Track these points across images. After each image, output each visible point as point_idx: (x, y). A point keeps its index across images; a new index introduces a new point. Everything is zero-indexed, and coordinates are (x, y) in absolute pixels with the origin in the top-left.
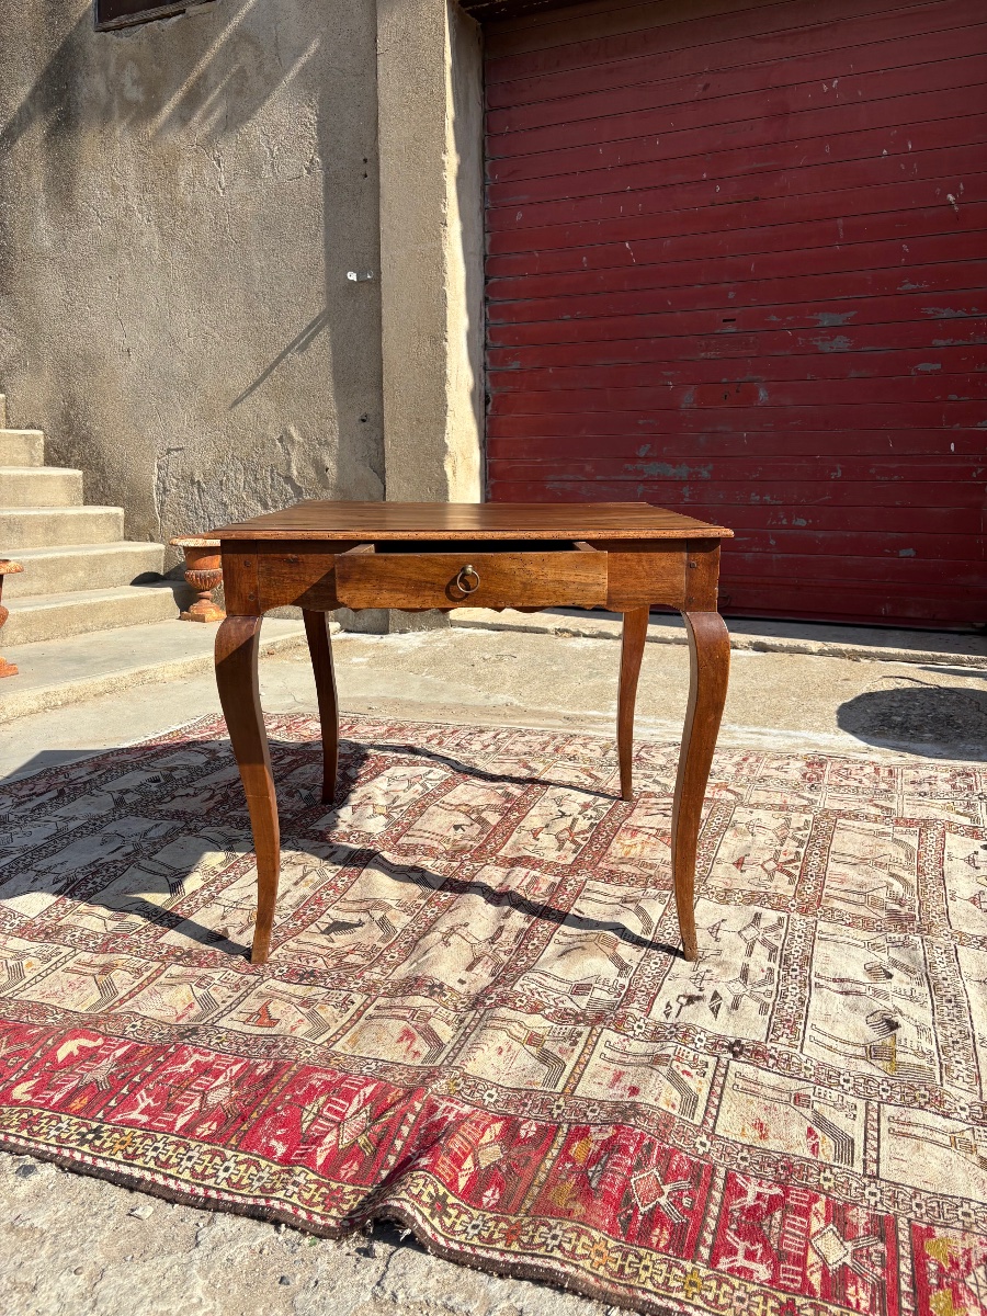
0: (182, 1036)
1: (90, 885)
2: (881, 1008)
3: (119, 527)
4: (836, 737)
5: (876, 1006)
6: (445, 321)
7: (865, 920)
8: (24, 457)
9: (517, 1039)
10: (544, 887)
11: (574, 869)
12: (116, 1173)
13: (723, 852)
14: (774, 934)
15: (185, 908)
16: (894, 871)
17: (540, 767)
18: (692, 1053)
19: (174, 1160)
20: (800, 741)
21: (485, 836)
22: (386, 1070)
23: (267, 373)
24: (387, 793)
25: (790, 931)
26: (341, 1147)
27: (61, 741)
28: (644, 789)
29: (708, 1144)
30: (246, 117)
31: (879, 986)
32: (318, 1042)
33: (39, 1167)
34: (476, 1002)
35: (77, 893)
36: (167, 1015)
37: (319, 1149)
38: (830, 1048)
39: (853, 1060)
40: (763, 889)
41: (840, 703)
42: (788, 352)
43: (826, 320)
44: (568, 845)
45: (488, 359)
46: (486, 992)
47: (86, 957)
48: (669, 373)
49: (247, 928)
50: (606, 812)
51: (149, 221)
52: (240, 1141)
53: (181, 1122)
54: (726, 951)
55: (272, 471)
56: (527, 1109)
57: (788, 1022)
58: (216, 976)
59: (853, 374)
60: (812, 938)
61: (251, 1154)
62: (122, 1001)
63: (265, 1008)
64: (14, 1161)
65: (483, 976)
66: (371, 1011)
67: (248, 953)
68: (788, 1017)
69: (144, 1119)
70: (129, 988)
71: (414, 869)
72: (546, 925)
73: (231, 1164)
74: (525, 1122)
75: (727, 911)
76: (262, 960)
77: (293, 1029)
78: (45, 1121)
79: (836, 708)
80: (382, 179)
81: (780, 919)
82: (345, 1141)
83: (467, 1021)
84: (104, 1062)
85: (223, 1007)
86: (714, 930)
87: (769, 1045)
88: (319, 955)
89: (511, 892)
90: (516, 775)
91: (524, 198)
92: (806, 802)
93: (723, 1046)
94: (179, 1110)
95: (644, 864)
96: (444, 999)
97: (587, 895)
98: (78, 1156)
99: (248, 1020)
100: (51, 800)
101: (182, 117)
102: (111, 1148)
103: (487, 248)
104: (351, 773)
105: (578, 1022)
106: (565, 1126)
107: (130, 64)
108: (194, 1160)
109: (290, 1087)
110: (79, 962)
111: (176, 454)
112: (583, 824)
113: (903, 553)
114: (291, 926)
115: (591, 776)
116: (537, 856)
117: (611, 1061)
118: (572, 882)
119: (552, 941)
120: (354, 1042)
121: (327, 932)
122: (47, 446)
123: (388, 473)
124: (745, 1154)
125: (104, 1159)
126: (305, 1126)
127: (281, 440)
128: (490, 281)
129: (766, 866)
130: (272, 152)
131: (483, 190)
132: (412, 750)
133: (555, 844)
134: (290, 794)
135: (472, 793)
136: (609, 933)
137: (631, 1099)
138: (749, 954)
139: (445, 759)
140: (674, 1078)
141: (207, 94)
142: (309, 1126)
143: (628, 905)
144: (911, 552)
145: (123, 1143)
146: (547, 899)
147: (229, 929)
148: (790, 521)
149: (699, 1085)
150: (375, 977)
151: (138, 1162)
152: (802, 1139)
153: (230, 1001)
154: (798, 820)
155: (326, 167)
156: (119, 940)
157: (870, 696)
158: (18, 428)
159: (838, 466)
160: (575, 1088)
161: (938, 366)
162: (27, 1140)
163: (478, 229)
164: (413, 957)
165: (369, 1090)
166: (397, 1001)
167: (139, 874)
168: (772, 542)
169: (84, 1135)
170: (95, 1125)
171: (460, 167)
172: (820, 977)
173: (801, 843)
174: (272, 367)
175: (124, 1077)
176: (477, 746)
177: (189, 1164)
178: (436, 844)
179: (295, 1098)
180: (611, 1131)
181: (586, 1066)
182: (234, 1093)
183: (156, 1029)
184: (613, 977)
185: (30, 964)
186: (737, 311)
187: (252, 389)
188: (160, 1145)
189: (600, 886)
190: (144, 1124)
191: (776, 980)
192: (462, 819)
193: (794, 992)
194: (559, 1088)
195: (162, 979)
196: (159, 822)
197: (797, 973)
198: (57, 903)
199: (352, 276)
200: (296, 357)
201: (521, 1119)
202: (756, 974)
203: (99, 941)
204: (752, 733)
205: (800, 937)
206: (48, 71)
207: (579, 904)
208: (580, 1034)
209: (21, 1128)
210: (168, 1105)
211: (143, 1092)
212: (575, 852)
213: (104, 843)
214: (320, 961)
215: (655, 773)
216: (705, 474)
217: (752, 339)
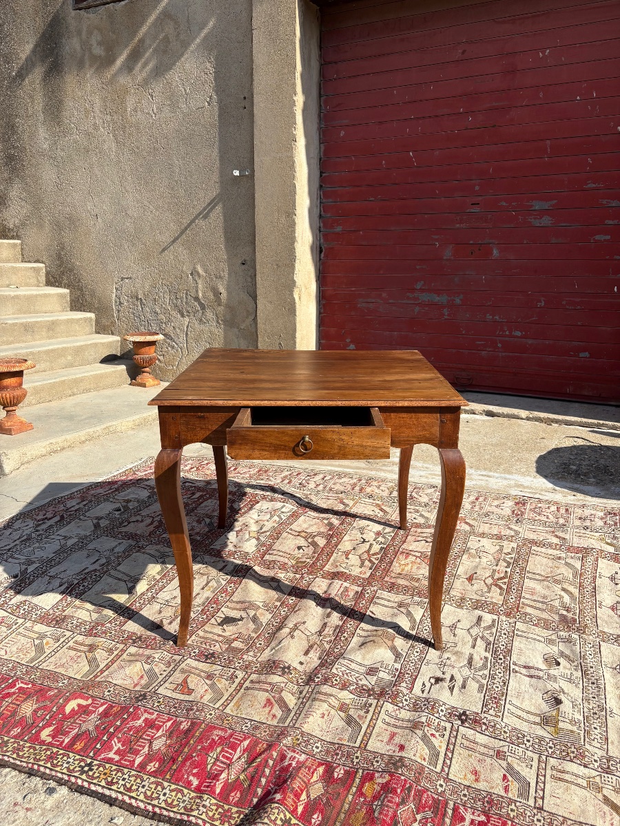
0: (137, 699)
1: (81, 588)
2: (552, 688)
3: (92, 325)
4: (534, 480)
5: (549, 688)
6: (294, 202)
7: (546, 621)
8: (33, 281)
9: (333, 707)
10: (351, 594)
11: (369, 581)
12: (102, 794)
13: (461, 570)
14: (489, 632)
15: (138, 604)
16: (565, 586)
17: (351, 503)
18: (437, 720)
19: (134, 787)
20: (512, 482)
21: (316, 555)
22: (256, 728)
23: (182, 232)
24: (257, 522)
25: (499, 630)
26: (230, 781)
27: (60, 475)
28: (415, 521)
29: (444, 785)
30: (169, 67)
31: (552, 672)
32: (216, 706)
33: (58, 788)
34: (310, 679)
35: (74, 593)
36: (128, 683)
37: (217, 783)
38: (519, 717)
39: (533, 726)
40: (483, 598)
41: (538, 455)
42: (512, 226)
43: (537, 205)
44: (367, 563)
45: (322, 225)
46: (315, 671)
47: (80, 638)
48: (436, 237)
49: (174, 620)
50: (390, 538)
51: (108, 133)
52: (172, 776)
53: (138, 760)
54: (460, 644)
55: (187, 294)
56: (338, 757)
57: (495, 699)
58: (157, 656)
59: (554, 240)
60: (512, 635)
61: (178, 785)
62: (102, 672)
63: (185, 681)
64: (44, 784)
65: (314, 659)
66: (247, 684)
67: (175, 639)
68: (495, 696)
69: (117, 758)
70: (106, 662)
71: (273, 579)
72: (352, 623)
73: (167, 791)
74: (337, 767)
75: (462, 613)
76: (184, 645)
77: (202, 698)
78: (60, 757)
79: (535, 459)
80: (255, 112)
81: (494, 621)
82: (233, 777)
83: (304, 693)
84: (93, 716)
85: (161, 678)
86: (453, 627)
87: (483, 715)
88: (217, 641)
89: (332, 598)
90: (336, 509)
91: (346, 122)
92: (513, 534)
93: (455, 715)
94: (137, 753)
95: (413, 579)
96: (291, 676)
97: (378, 601)
98: (80, 782)
99: (176, 689)
100: (56, 523)
101: (129, 67)
102: (98, 777)
103: (322, 154)
104: (235, 506)
105: (369, 695)
106: (361, 771)
107: (96, 32)
108: (146, 788)
109: (200, 740)
110: (76, 642)
111: (127, 281)
112: (376, 548)
113: (582, 355)
114: (200, 619)
115: (382, 510)
116: (347, 571)
117: (388, 724)
118: (369, 591)
119: (356, 635)
120: (238, 706)
121: (221, 624)
122: (47, 274)
123: (258, 298)
124: (465, 792)
125: (94, 784)
126: (209, 767)
127: (192, 274)
128: (324, 175)
129: (486, 582)
130: (185, 90)
131: (319, 116)
132: (273, 489)
133: (358, 562)
134: (199, 522)
135: (309, 522)
136: (390, 630)
137: (400, 754)
138: (474, 647)
139: (292, 496)
140: (425, 739)
141: (145, 52)
142: (212, 767)
143: (402, 609)
144: (587, 354)
145: (105, 774)
146: (353, 603)
147: (164, 621)
148: (510, 332)
149: (440, 744)
150: (250, 658)
151: (114, 787)
152: (500, 782)
153: (165, 673)
154: (508, 546)
155: (220, 101)
156: (99, 628)
157: (557, 450)
158: (29, 262)
159: (542, 299)
160: (367, 744)
161: (608, 237)
162: (51, 770)
163: (316, 142)
164: (273, 644)
165: (246, 743)
166: (263, 677)
167: (110, 580)
168: (499, 345)
169: (83, 767)
170: (89, 761)
171: (305, 103)
172: (515, 665)
173: (509, 564)
174: (186, 228)
175: (104, 728)
176: (312, 485)
177: (143, 790)
178: (286, 560)
179: (203, 748)
180: (387, 777)
181: (374, 728)
182: (168, 742)
183: (122, 693)
184: (391, 663)
185: (47, 643)
186: (480, 198)
187: (173, 242)
188: (126, 776)
189: (385, 594)
190: (117, 762)
191: (489, 666)
192: (302, 542)
193: (500, 675)
194: (357, 745)
195: (125, 656)
196: (121, 541)
197: (502, 661)
198: (62, 600)
199: (236, 173)
200: (202, 222)
201: (335, 765)
202: (478, 662)
203: (87, 627)
204: (482, 475)
205: (505, 634)
206: (43, 35)
207: (373, 608)
208: (371, 705)
209: (47, 761)
210: (130, 749)
211: (115, 739)
212: (370, 569)
213: (88, 556)
214: (218, 646)
215: (421, 509)
216: (458, 301)
217: (489, 216)
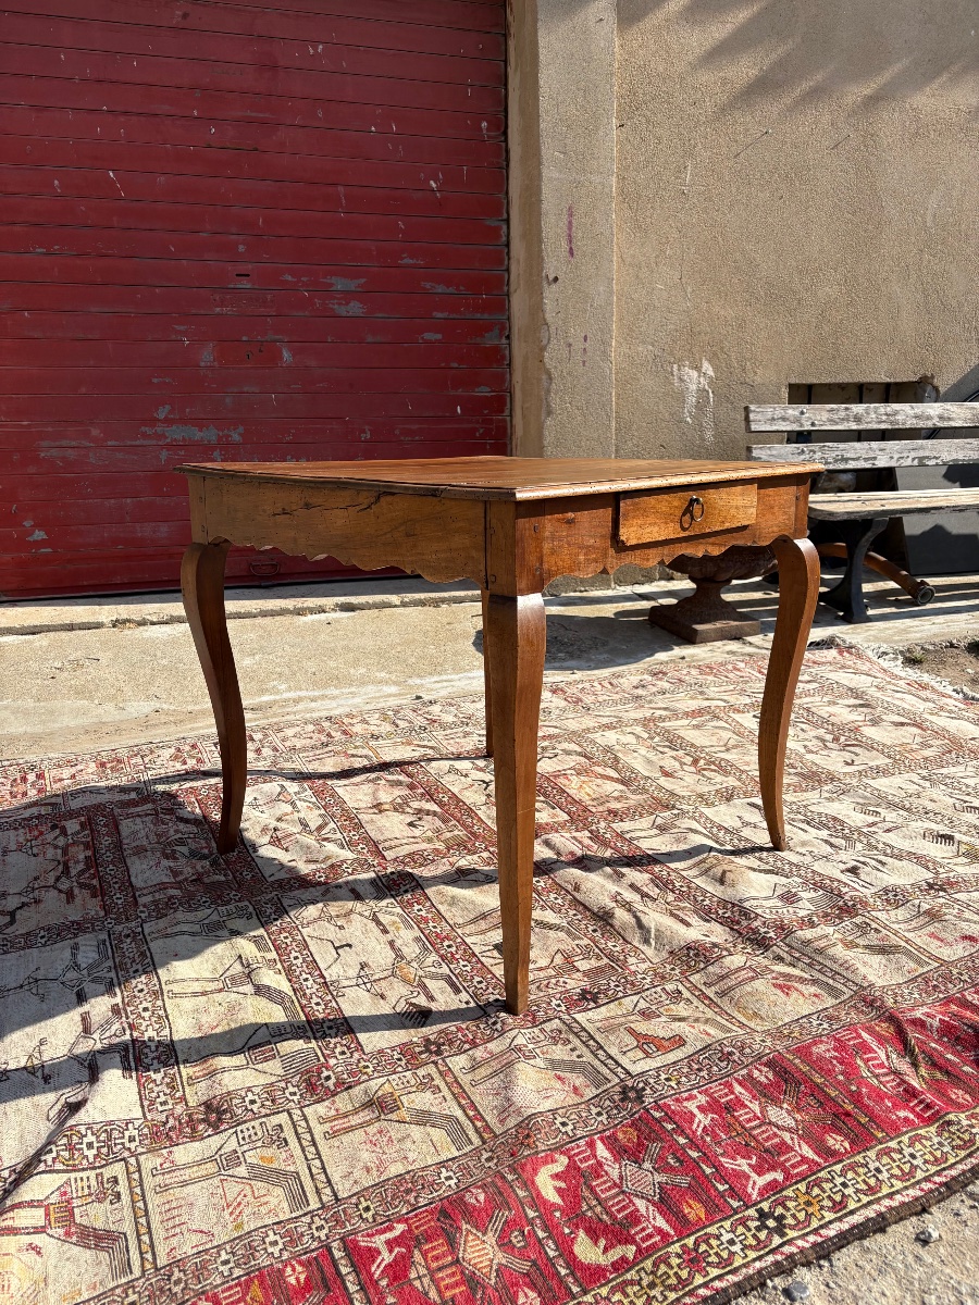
0: (630, 1100)
15: (318, 1008)
19: (872, 1182)
22: (831, 1018)
24: (282, 820)
34: (757, 942)
36: (562, 1097)
42: (307, 313)
43: (340, 284)
48: (182, 328)
52: (882, 1130)
53: (808, 1153)
56: (944, 988)
59: (370, 339)
61: (905, 1133)
62: (477, 1119)
63: (639, 1036)
66: (707, 990)
69: (775, 1176)
70: (452, 1104)
71: (462, 872)
72: (657, 869)
77: (708, 1035)
78: (703, 1248)
79: (472, 647)
83: (785, 955)
85: (590, 1059)
87: (942, 877)
89: (583, 856)
93: (928, 889)
94: (785, 1148)
95: (616, 798)
97: (632, 835)
98: (802, 1244)
99: (647, 1053)
102: (808, 1215)
108: (883, 1169)
109: (824, 1069)
110: (325, 1120)
118: (601, 831)
119: (689, 878)
120: (755, 1017)
125: (823, 1227)
129: (689, 771)
135: (361, 792)
143: (672, 831)
145: (808, 1204)
147: (414, 1002)
153: (584, 1051)
159: (367, 428)
160: (938, 958)
161: (439, 336)
162: (732, 1272)
165: (868, 1036)
166: (714, 971)
169: (764, 1227)
181: (912, 941)
182: (786, 1106)
183: (585, 1114)
185: (268, 1159)
186: (250, 266)
189: (624, 825)
190: (787, 1178)
192: (402, 817)
194: (934, 964)
195: (466, 1076)
203: (296, 1089)
207: (642, 845)
209: (700, 1272)
210: (765, 1151)
211: (723, 1160)
216: (236, 437)
217: (269, 297)
